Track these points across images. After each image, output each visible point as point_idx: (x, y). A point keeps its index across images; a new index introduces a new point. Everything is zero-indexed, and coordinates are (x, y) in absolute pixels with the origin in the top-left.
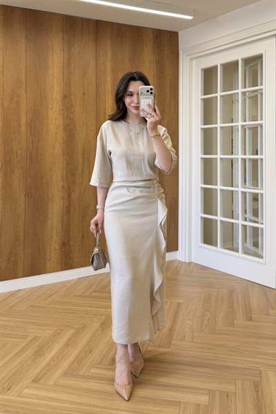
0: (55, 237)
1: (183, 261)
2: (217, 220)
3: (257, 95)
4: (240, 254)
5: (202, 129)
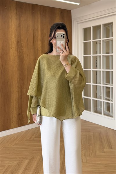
0: (15, 111)
2: (91, 99)
3: (109, 41)
4: (102, 115)
5: (83, 57)
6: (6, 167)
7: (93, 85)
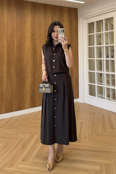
0: (28, 94)
1: (81, 102)
4: (106, 100)
5: (88, 47)
6: (19, 140)
7: (97, 73)
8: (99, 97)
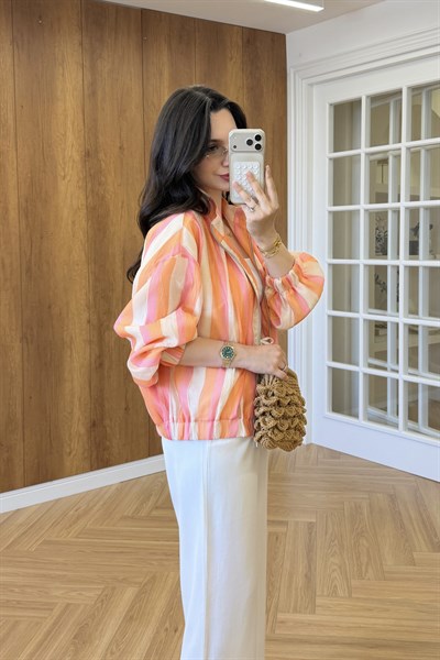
0: (77, 413)
2: (357, 373)
4: (402, 431)
5: (330, 212)
7: (365, 320)
8: (370, 420)
